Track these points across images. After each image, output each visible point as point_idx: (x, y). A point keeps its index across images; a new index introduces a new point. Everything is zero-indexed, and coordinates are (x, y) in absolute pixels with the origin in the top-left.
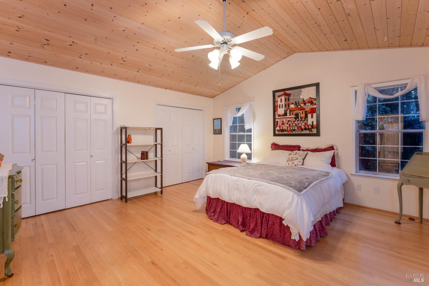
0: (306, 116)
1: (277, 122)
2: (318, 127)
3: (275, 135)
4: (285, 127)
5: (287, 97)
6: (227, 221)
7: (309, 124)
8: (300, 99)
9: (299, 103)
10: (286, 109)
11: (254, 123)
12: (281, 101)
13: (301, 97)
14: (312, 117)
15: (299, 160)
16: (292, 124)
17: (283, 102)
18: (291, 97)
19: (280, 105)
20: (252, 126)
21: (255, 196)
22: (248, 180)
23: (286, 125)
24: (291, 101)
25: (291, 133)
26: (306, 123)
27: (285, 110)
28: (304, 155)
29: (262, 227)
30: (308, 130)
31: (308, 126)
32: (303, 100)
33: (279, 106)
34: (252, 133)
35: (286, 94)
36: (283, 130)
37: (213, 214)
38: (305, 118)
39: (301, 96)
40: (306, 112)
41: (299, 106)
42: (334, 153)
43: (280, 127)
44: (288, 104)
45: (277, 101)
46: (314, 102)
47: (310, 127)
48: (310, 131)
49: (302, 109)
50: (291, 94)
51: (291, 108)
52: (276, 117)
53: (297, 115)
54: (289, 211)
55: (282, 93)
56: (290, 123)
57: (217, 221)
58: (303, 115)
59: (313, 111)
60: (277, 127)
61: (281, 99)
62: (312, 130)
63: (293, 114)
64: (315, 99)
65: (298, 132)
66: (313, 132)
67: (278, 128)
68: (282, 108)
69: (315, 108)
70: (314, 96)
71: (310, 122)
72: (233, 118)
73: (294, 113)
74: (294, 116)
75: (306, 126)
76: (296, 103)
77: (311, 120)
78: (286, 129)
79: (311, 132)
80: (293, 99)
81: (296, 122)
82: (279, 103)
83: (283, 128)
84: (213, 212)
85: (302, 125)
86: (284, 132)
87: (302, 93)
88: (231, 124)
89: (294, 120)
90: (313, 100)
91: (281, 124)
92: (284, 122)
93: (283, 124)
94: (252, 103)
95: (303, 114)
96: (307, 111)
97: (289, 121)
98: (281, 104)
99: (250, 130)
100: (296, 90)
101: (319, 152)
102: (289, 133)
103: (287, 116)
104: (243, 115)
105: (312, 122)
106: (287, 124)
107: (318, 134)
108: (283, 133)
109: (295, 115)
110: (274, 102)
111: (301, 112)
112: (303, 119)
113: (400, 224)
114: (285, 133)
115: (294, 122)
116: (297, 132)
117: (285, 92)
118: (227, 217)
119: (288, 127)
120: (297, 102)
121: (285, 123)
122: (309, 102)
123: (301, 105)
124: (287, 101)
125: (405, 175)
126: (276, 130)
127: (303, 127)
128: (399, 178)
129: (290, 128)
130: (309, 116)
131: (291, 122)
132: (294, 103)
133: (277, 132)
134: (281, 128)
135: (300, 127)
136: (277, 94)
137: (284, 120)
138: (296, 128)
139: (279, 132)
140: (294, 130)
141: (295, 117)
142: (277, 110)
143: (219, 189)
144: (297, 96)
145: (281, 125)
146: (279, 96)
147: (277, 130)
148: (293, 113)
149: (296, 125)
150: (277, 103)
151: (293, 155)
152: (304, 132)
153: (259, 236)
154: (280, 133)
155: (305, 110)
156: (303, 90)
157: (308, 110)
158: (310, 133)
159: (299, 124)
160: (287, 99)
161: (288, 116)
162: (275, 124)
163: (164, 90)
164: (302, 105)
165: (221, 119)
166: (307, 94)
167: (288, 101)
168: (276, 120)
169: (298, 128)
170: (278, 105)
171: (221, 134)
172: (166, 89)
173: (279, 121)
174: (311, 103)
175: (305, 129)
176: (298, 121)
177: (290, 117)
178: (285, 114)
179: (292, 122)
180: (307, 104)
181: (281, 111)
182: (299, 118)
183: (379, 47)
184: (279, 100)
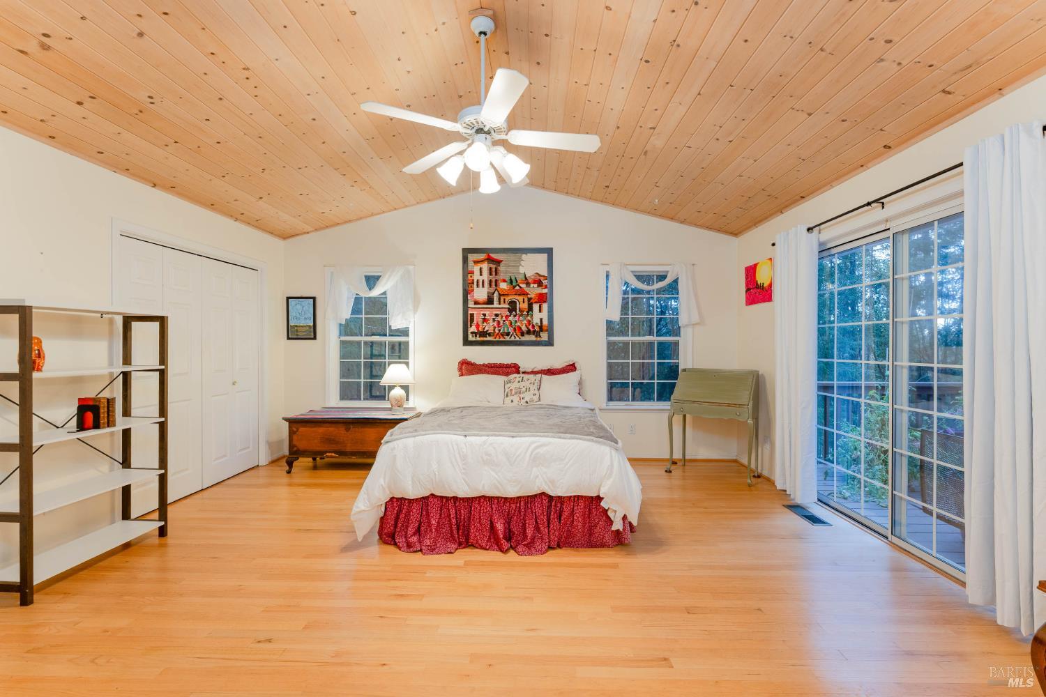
0: (530, 309)
1: (472, 315)
2: (550, 330)
3: (466, 342)
4: (489, 327)
5: (493, 266)
6: (460, 542)
7: (534, 323)
8: (520, 273)
9: (517, 282)
10: (492, 290)
11: (416, 316)
12: (481, 273)
13: (522, 270)
14: (540, 311)
15: (532, 392)
16: (504, 321)
17: (485, 276)
18: (502, 268)
19: (478, 281)
20: (410, 322)
21: (535, 469)
22: (511, 439)
23: (491, 323)
24: (501, 276)
25: (502, 339)
26: (529, 321)
27: (488, 293)
28: (537, 381)
29: (549, 527)
30: (534, 334)
31: (533, 326)
32: (525, 277)
33: (475, 283)
34: (411, 339)
35: (490, 260)
36: (484, 334)
37: (415, 539)
38: (528, 312)
39: (521, 267)
40: (529, 299)
41: (517, 288)
42: (581, 375)
43: (478, 326)
44: (496, 281)
45: (472, 272)
46: (543, 282)
47: (537, 329)
48: (536, 337)
49: (523, 293)
50: (501, 261)
51: (502, 289)
52: (469, 306)
53: (513, 304)
54: (611, 480)
55: (483, 256)
56: (499, 318)
57: (432, 550)
58: (525, 306)
59: (542, 299)
60: (471, 326)
61: (481, 269)
62: (541, 334)
63: (504, 302)
64: (546, 278)
65: (515, 338)
66: (542, 339)
67: (473, 329)
68: (483, 286)
69: (546, 293)
70: (544, 272)
71: (536, 321)
72: (353, 300)
73: (508, 299)
74: (508, 306)
75: (530, 327)
76: (511, 280)
77: (538, 316)
78: (491, 330)
79: (538, 339)
80: (506, 272)
81: (511, 318)
82: (476, 276)
83: (484, 329)
84: (414, 534)
85: (522, 324)
86: (486, 337)
87: (522, 263)
88: (346, 313)
89: (508, 313)
90: (542, 279)
91: (480, 321)
92: (487, 317)
93: (485, 320)
94: (411, 267)
95: (524, 302)
96: (531, 298)
97: (497, 315)
98: (481, 278)
99: (405, 332)
100: (512, 256)
101: (555, 374)
102: (497, 339)
103: (493, 304)
104: (385, 293)
105: (541, 320)
106: (494, 320)
107: (550, 343)
108: (485, 339)
109: (509, 304)
110: (467, 273)
111: (520, 298)
112: (525, 313)
113: (670, 472)
114: (489, 338)
115: (507, 317)
116: (513, 337)
117: (489, 256)
118: (458, 534)
119: (495, 328)
120: (514, 280)
121: (490, 318)
122: (535, 282)
123: (520, 285)
124: (494, 273)
125: (678, 401)
126: (469, 333)
127: (524, 329)
128: (669, 408)
129: (500, 330)
130: (536, 307)
131: (502, 317)
132: (508, 279)
133: (471, 338)
134: (480, 330)
135: (520, 328)
136: (471, 257)
137: (487, 313)
138: (511, 330)
139: (476, 336)
140: (508, 334)
141: (509, 308)
142: (473, 290)
143: (437, 473)
144: (513, 266)
145: (480, 323)
146: (476, 262)
147: (472, 333)
148: (504, 299)
149: (511, 323)
150: (471, 277)
151: (516, 382)
152: (527, 338)
153: (546, 547)
154: (478, 339)
155: (529, 296)
156: (524, 256)
157: (532, 295)
158: (536, 341)
159: (516, 322)
160: (494, 270)
161: (496, 304)
162: (468, 320)
163: (148, 189)
164: (523, 286)
165: (314, 299)
166: (532, 266)
167: (496, 274)
168: (470, 312)
169: (515, 329)
170: (473, 280)
171: (315, 338)
172: (155, 185)
173: (475, 313)
174: (540, 283)
175: (529, 332)
176: (515, 316)
177: (500, 307)
178: (490, 301)
179: (504, 318)
180: (532, 285)
181: (481, 293)
182: (518, 311)
183: (637, 210)
184: (476, 269)
